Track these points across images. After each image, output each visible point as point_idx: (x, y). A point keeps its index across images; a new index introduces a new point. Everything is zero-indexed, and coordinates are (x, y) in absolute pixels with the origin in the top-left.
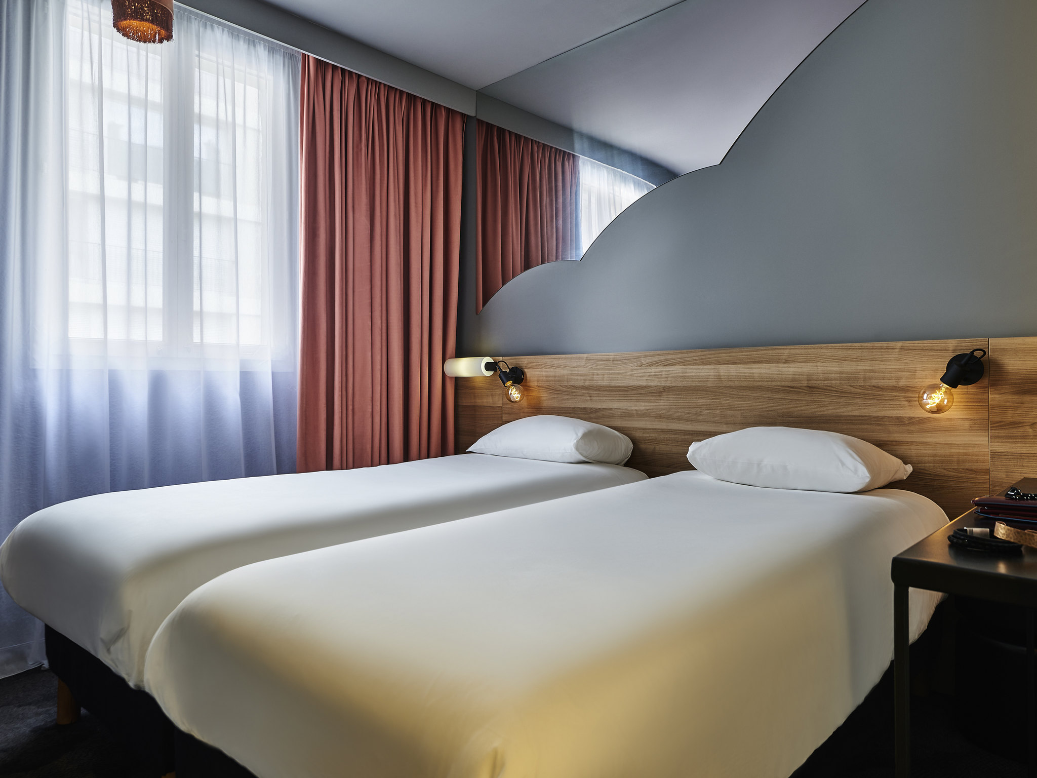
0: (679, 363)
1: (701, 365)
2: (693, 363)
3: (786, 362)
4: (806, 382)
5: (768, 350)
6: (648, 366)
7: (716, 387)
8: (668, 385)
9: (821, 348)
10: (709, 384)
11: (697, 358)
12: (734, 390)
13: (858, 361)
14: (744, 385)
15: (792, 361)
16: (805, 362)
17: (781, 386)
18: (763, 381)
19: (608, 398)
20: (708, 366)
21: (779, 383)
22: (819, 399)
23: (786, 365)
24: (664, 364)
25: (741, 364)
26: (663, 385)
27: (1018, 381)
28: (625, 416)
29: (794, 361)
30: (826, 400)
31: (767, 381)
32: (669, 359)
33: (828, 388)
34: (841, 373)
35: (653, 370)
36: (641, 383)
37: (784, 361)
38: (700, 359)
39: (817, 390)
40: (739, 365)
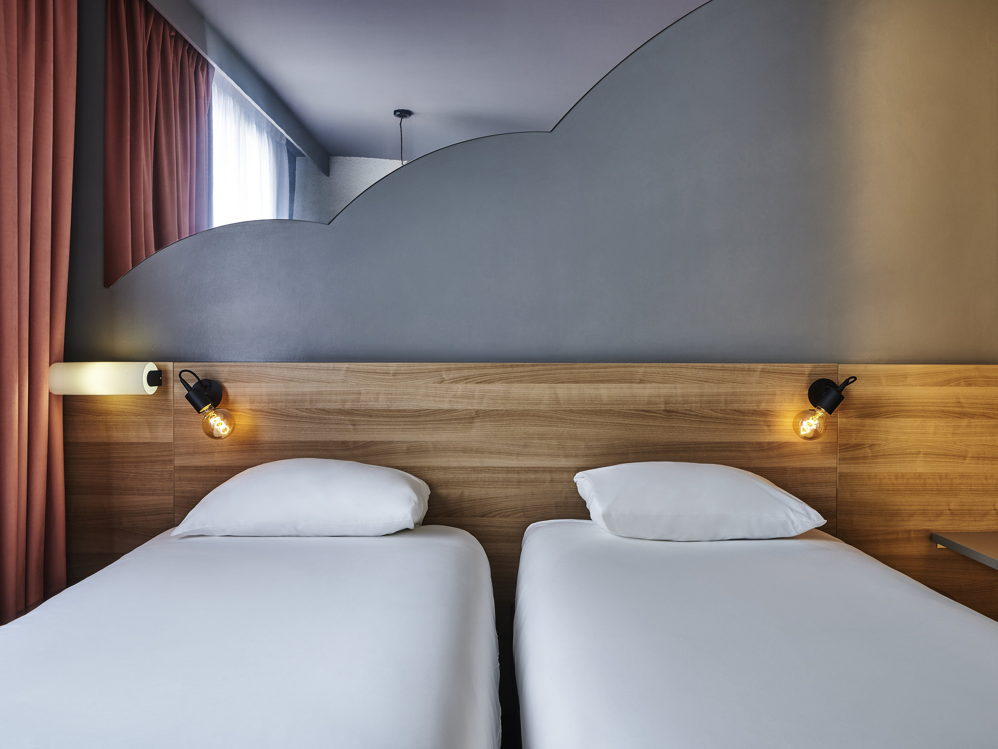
0: (500, 380)
1: (531, 383)
2: (521, 381)
3: (641, 382)
4: (663, 406)
5: (620, 367)
6: (452, 382)
7: (552, 411)
8: (483, 408)
9: (681, 367)
10: (542, 407)
11: (526, 374)
12: (577, 414)
13: (720, 383)
14: (589, 409)
15: (648, 381)
16: (663, 383)
17: (635, 410)
18: (612, 404)
19: (385, 427)
20: (542, 384)
21: (632, 406)
22: (678, 425)
23: (640, 385)
24: (476, 381)
25: (585, 383)
26: (476, 408)
27: (860, 406)
28: (414, 452)
29: (650, 382)
30: (686, 426)
31: (618, 404)
32: (486, 375)
33: (688, 412)
34: (702, 396)
35: (460, 388)
36: (440, 406)
37: (638, 381)
38: (530, 376)
39: (676, 414)
40: (583, 384)
